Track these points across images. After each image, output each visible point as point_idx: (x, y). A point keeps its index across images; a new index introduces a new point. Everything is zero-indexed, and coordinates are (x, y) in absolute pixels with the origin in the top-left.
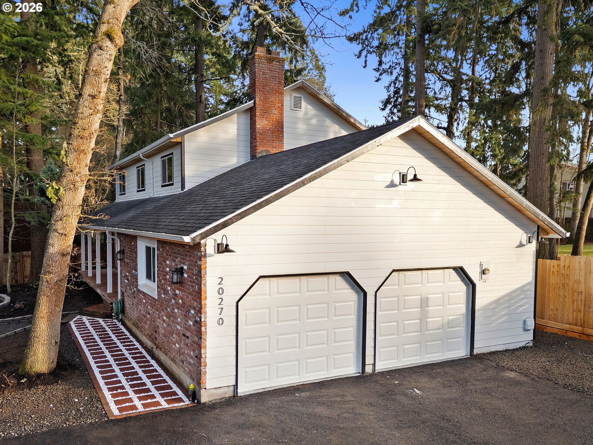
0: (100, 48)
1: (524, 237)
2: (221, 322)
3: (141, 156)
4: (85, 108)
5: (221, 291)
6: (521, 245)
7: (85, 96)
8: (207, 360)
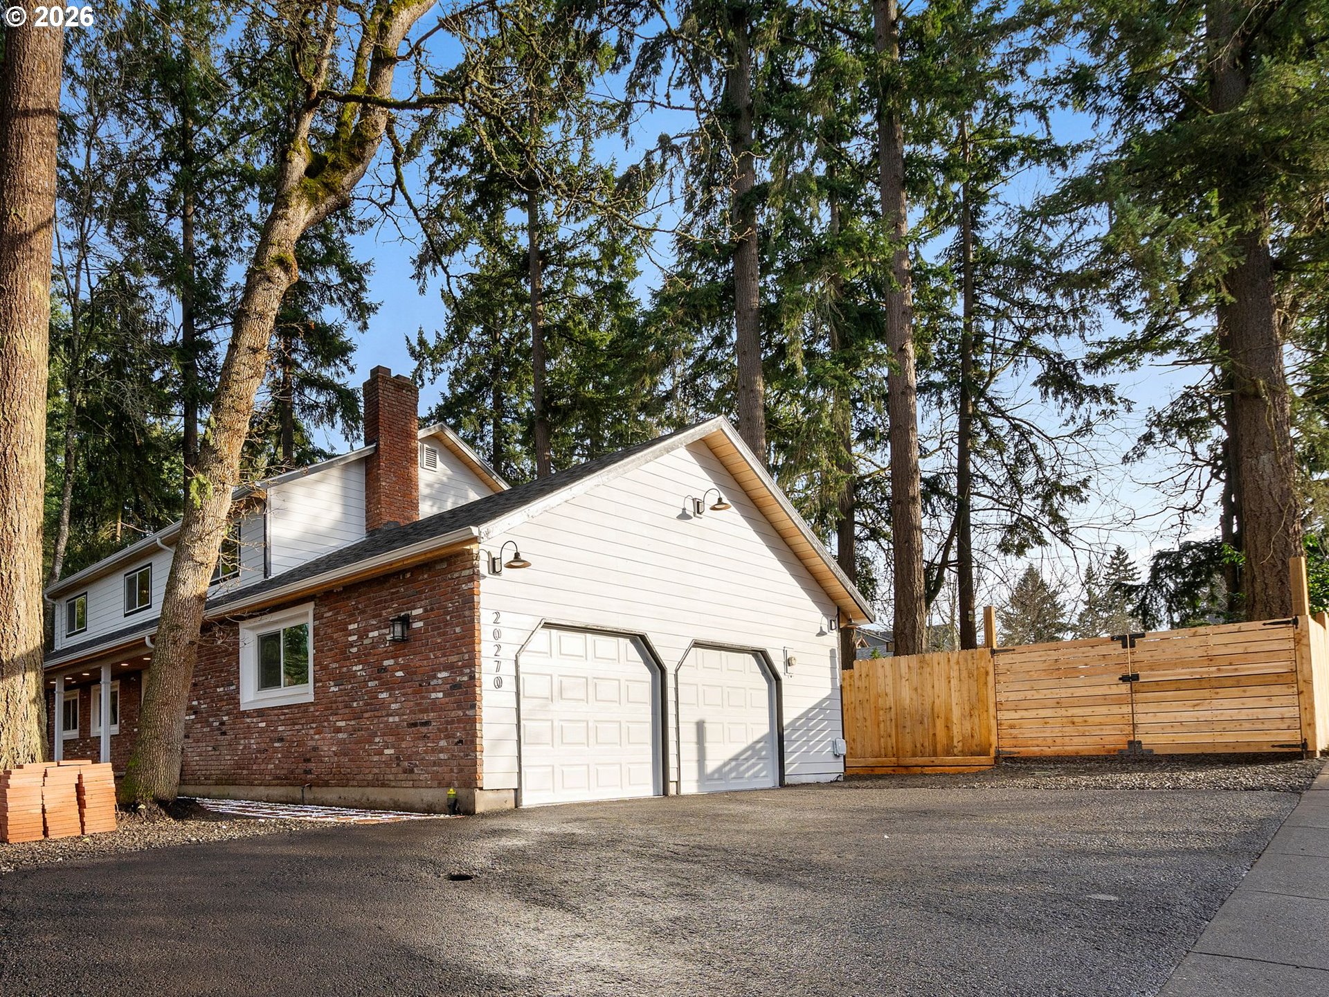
0: (269, 279)
1: (825, 621)
2: (499, 684)
3: (158, 541)
4: (242, 367)
5: (497, 635)
6: (822, 633)
7: (242, 349)
8: (484, 743)
